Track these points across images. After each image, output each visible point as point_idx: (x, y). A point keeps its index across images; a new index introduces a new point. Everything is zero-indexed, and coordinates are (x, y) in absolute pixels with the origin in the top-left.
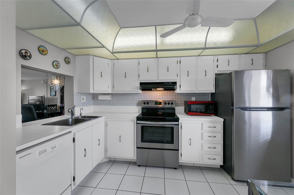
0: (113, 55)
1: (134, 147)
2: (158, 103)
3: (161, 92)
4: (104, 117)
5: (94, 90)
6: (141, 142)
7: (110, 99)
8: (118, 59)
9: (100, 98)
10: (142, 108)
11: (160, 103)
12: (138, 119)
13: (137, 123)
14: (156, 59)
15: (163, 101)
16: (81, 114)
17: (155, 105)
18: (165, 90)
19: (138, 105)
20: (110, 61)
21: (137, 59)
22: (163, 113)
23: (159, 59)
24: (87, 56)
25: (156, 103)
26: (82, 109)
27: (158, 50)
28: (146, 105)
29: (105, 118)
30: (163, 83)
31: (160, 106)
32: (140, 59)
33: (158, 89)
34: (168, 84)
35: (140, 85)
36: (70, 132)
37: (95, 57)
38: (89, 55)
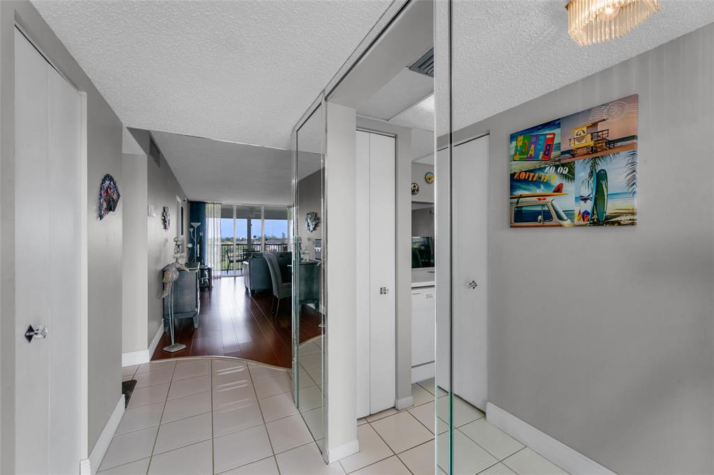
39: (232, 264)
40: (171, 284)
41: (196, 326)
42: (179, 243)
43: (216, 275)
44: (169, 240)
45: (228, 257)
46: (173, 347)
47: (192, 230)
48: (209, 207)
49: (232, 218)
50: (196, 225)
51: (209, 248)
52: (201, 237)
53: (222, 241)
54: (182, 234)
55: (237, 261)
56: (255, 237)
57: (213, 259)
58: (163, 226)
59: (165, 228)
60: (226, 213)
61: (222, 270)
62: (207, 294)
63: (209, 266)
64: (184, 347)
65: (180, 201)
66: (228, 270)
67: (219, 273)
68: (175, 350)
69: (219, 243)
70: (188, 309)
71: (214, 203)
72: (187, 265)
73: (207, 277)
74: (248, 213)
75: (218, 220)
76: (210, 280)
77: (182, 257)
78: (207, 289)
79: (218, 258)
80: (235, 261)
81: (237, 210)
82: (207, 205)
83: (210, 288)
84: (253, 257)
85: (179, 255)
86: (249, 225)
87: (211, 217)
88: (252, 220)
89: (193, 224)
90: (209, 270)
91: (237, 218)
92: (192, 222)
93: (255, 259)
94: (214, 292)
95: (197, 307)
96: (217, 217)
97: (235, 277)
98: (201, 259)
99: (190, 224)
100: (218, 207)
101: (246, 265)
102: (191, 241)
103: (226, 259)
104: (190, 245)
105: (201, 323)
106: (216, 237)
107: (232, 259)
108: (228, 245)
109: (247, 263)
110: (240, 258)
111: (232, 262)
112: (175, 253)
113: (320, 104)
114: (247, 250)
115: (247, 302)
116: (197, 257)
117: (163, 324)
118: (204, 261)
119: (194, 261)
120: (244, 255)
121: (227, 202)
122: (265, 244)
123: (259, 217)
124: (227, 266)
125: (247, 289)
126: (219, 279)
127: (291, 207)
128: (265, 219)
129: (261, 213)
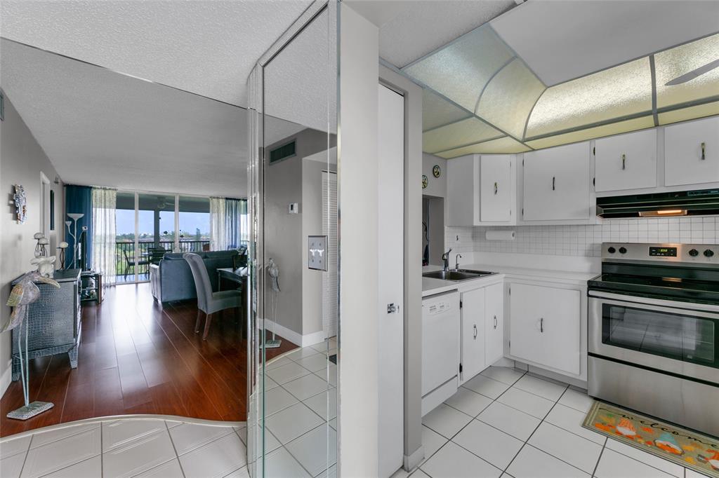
0: (525, 145)
1: (580, 351)
2: (662, 250)
3: (672, 220)
4: (504, 275)
5: (480, 220)
6: (603, 343)
7: (513, 238)
8: (534, 150)
9: (490, 236)
10: (603, 263)
11: (672, 252)
12: (593, 287)
13: (589, 296)
14: (654, 131)
15: (685, 246)
16: (457, 265)
17: (651, 254)
18: (690, 213)
19: (590, 254)
20: (513, 159)
21: (588, 142)
22: (683, 280)
23: (667, 128)
24: (467, 157)
25: (655, 250)
26: (459, 257)
27: (660, 109)
28: (617, 256)
29: (505, 277)
30: (683, 194)
31: (671, 259)
32: (597, 141)
33: (659, 212)
34: (706, 196)
35: (597, 203)
36: (456, 290)
37: (484, 157)
38: (472, 154)
39: (131, 267)
40: (24, 307)
41: (74, 364)
42: (43, 241)
43: (108, 282)
44: (23, 238)
45: (127, 259)
46: (28, 410)
47: (69, 223)
48: (97, 194)
49: (133, 209)
50: (76, 216)
51: (98, 246)
52: (84, 234)
53: (117, 238)
54: (52, 228)
55: (140, 263)
56: (166, 233)
57: (103, 260)
58: (11, 215)
59: (16, 218)
60: (124, 202)
61: (117, 275)
62: (93, 310)
63: (98, 272)
64: (49, 405)
65: (48, 182)
66: (126, 275)
67: (112, 280)
68: (32, 414)
69: (114, 241)
70: (59, 341)
71: (105, 189)
72: (59, 274)
73: (94, 287)
74: (156, 204)
75: (113, 212)
76: (98, 290)
77: (47, 262)
78: (93, 303)
79: (111, 260)
80: (137, 264)
81: (140, 199)
82: (94, 192)
83: (98, 301)
84: (165, 258)
85: (42, 259)
86: (157, 219)
87: (100, 207)
88: (161, 212)
89: (71, 215)
90: (98, 277)
91: (140, 209)
92: (70, 213)
93: (169, 261)
94: (104, 307)
95: (75, 335)
96: (110, 207)
97: (137, 283)
98: (83, 263)
99: (67, 216)
100: (112, 196)
101: (155, 269)
102: (69, 239)
103: (124, 261)
104: (65, 245)
105: (83, 358)
106: (108, 233)
107: (132, 261)
108: (126, 243)
109: (157, 267)
110: (143, 259)
111: (133, 264)
112: (37, 257)
113: (326, 6)
114: (154, 250)
115: (156, 317)
116: (79, 261)
117: (10, 369)
118: (89, 265)
119: (72, 267)
120: (149, 256)
121: (126, 188)
122: (180, 242)
123: (171, 209)
124: (124, 269)
125: (156, 300)
126: (112, 288)
127: (214, 198)
128: (180, 211)
129: (174, 203)
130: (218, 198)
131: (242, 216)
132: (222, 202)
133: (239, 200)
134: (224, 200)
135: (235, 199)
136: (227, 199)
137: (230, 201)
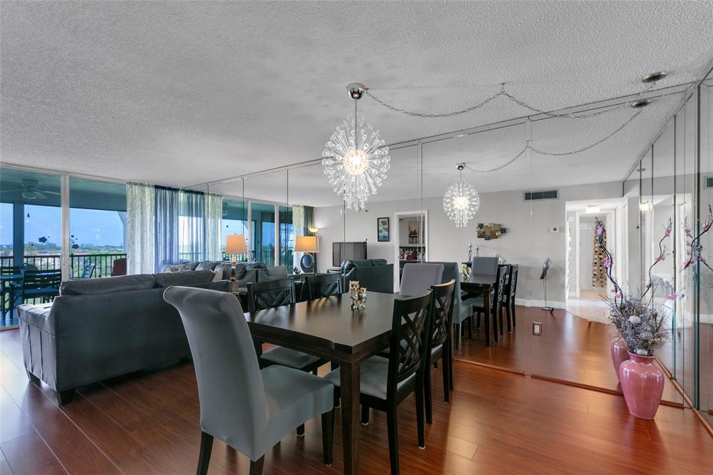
127: (136, 184)
128: (71, 207)
129: (60, 192)
130: (142, 185)
131: (181, 218)
132: (149, 193)
133: (176, 190)
134: (153, 190)
135: (170, 189)
136: (157, 187)
137: (163, 192)
